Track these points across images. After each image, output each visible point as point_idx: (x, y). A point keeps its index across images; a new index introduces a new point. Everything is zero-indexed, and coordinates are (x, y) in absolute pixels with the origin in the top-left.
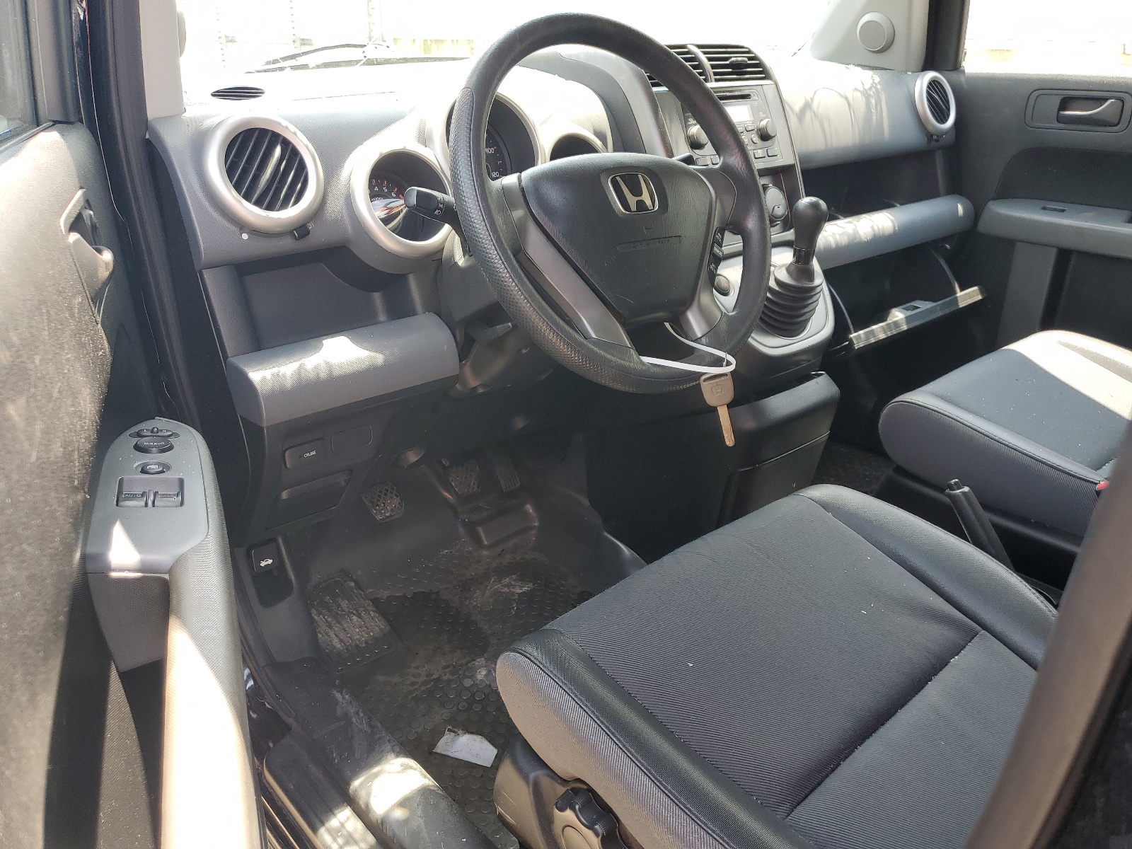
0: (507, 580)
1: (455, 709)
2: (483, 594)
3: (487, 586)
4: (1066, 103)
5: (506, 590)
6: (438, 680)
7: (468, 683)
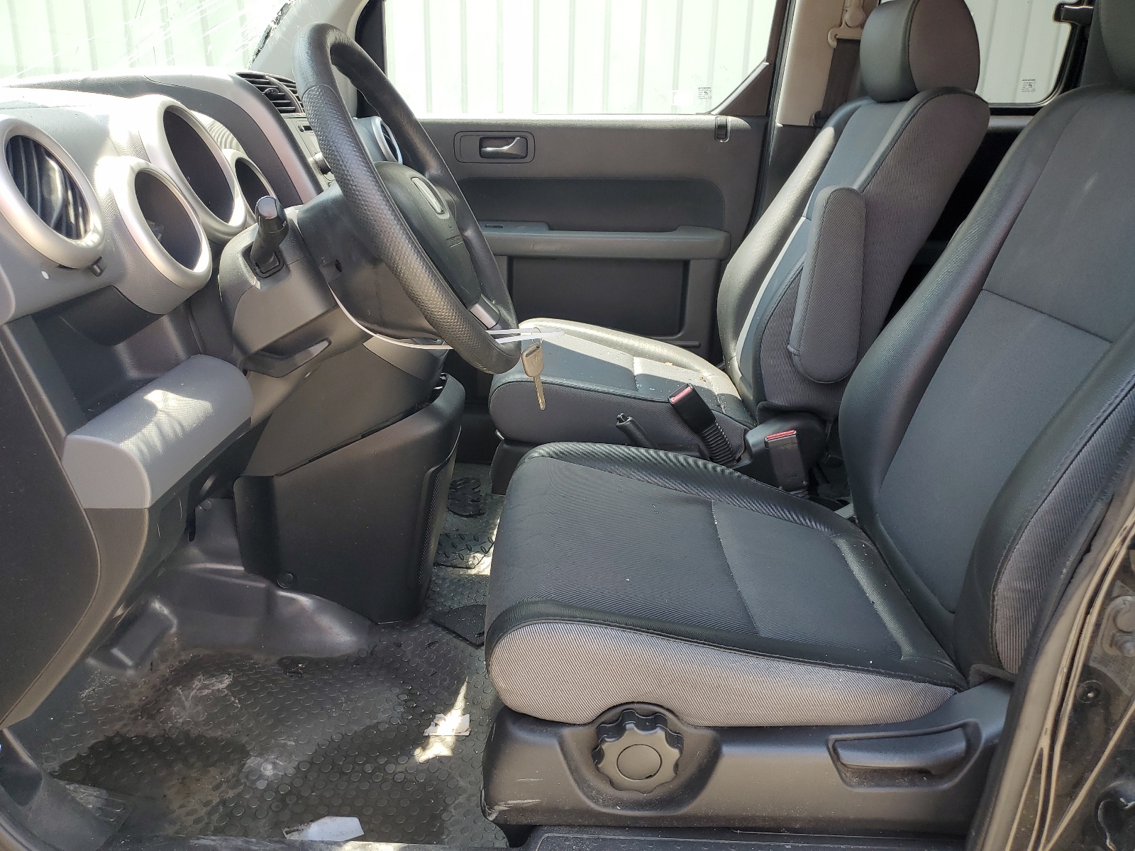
0: (197, 683)
1: (271, 813)
2: (184, 708)
3: (180, 699)
4: (483, 142)
5: (206, 692)
6: (224, 802)
7: (261, 785)
